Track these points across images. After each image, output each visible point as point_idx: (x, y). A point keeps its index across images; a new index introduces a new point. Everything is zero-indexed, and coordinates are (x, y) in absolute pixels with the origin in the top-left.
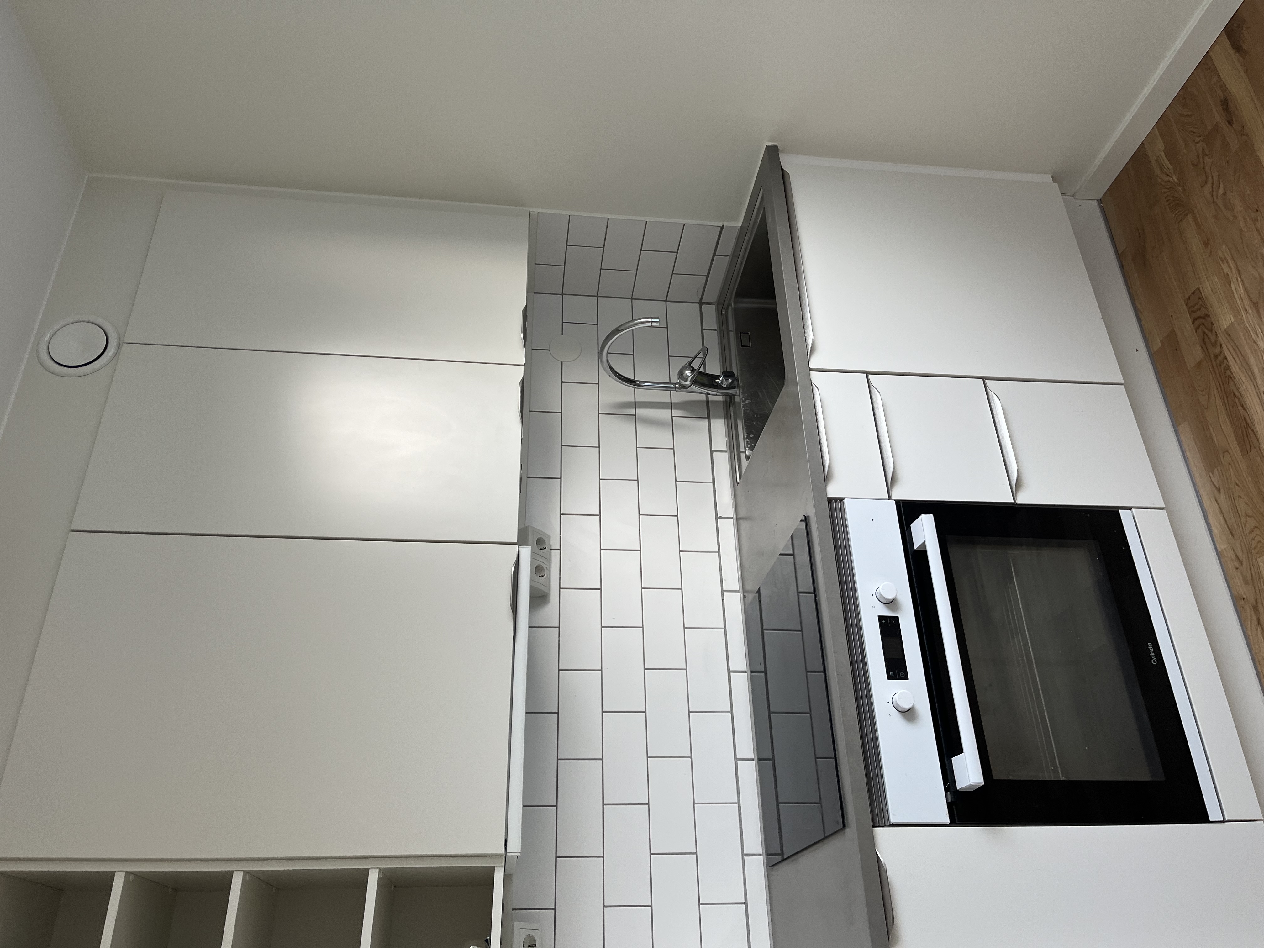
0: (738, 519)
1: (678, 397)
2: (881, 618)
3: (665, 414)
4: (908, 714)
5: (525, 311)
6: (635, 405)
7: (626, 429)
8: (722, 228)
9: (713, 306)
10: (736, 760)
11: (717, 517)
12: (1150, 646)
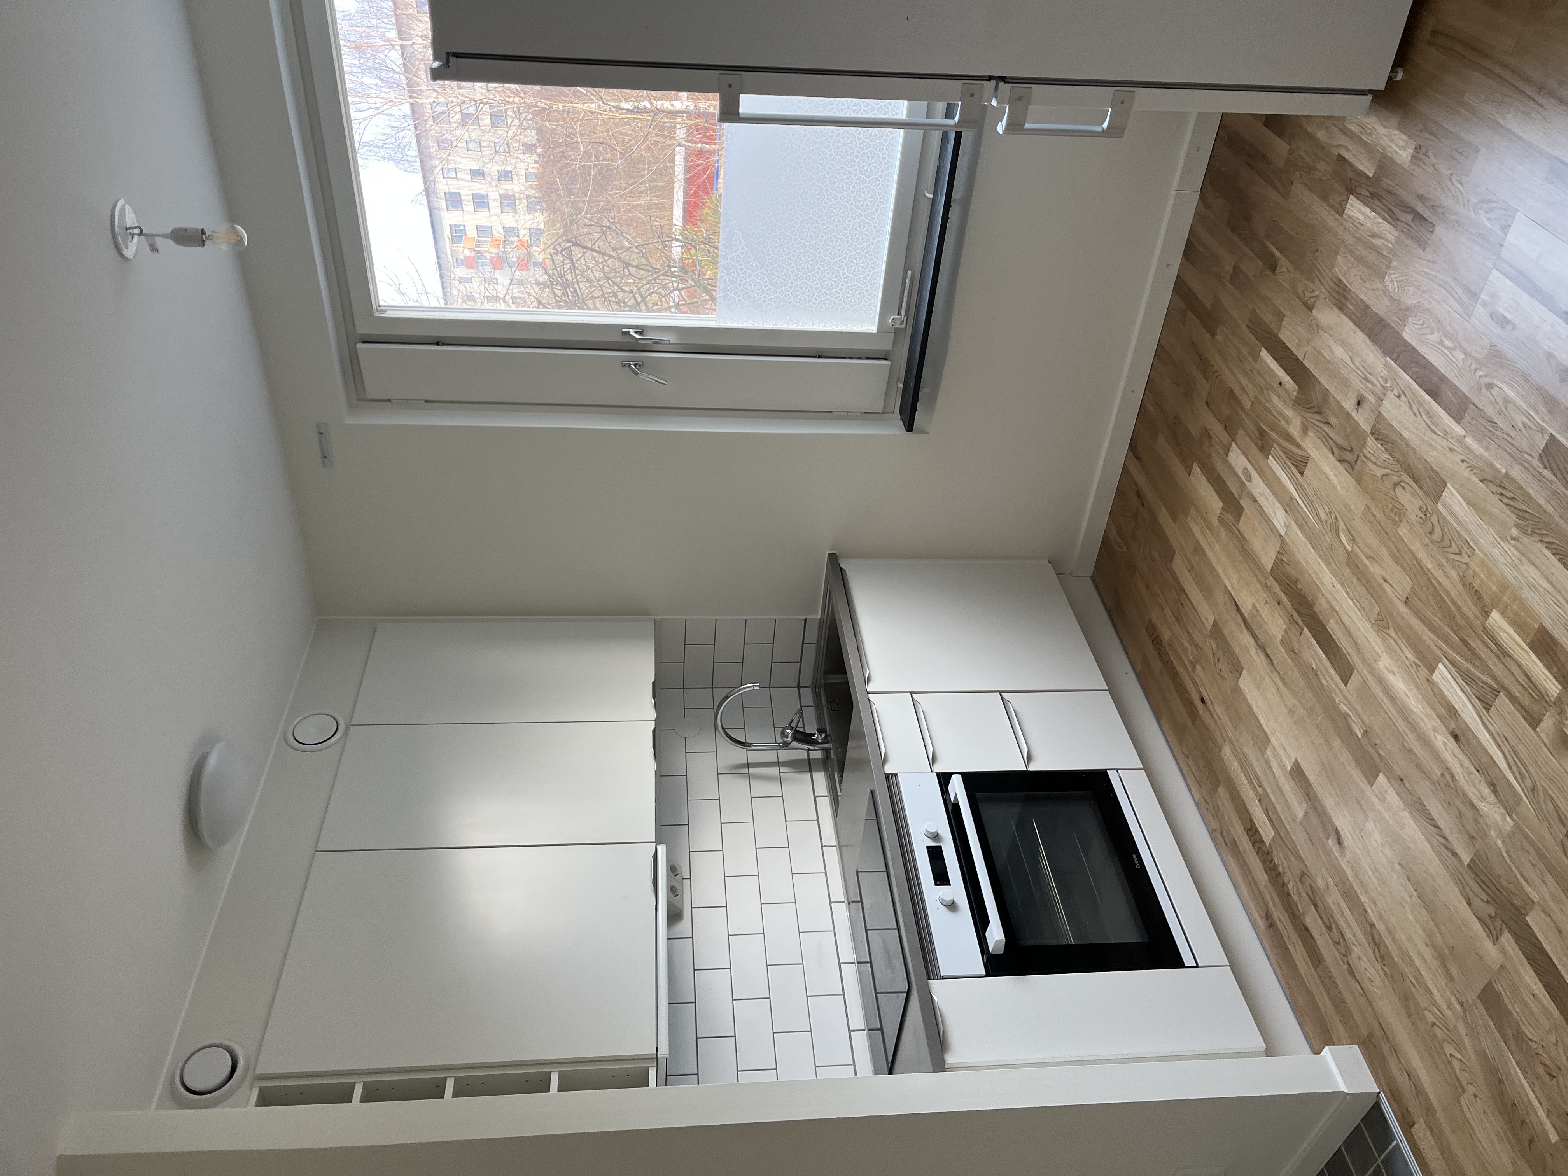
0: (840, 847)
1: (785, 755)
2: (928, 848)
3: (774, 771)
4: (952, 906)
5: (654, 683)
6: (748, 765)
7: (741, 784)
8: (806, 620)
9: (810, 689)
10: (850, 1031)
11: (822, 846)
12: (1134, 857)
